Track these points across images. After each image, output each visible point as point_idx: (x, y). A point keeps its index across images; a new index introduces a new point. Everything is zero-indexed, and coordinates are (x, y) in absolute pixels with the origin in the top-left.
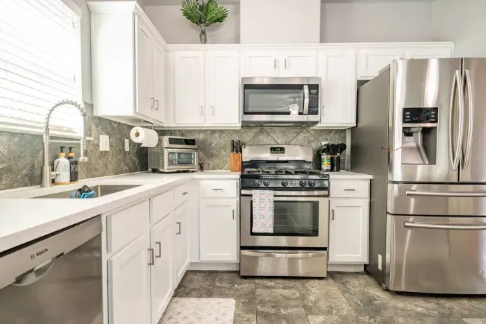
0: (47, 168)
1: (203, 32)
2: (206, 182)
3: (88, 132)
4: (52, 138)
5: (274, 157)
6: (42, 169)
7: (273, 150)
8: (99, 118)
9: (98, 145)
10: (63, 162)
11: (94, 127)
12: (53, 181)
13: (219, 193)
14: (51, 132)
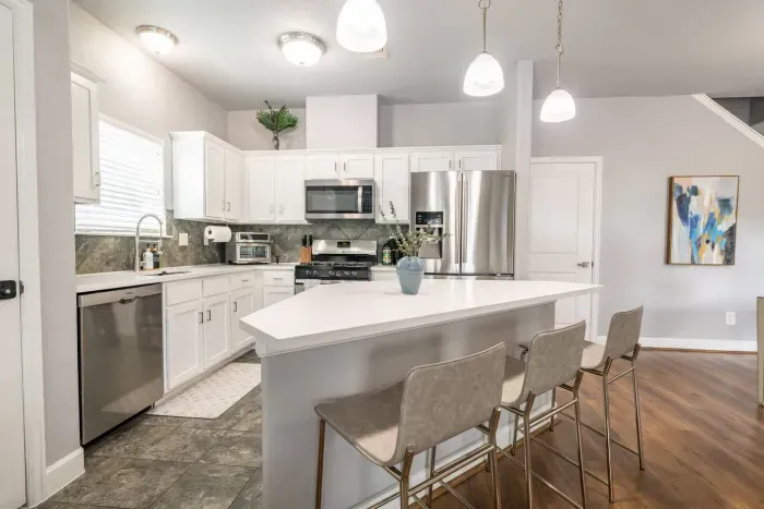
0: (138, 259)
1: (276, 138)
2: (268, 273)
3: (169, 231)
4: (141, 238)
5: (340, 251)
6: (134, 259)
7: (340, 244)
8: (179, 220)
9: (177, 242)
10: (149, 255)
11: (174, 227)
12: (142, 268)
13: (279, 282)
14: (141, 234)
